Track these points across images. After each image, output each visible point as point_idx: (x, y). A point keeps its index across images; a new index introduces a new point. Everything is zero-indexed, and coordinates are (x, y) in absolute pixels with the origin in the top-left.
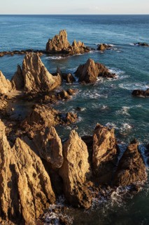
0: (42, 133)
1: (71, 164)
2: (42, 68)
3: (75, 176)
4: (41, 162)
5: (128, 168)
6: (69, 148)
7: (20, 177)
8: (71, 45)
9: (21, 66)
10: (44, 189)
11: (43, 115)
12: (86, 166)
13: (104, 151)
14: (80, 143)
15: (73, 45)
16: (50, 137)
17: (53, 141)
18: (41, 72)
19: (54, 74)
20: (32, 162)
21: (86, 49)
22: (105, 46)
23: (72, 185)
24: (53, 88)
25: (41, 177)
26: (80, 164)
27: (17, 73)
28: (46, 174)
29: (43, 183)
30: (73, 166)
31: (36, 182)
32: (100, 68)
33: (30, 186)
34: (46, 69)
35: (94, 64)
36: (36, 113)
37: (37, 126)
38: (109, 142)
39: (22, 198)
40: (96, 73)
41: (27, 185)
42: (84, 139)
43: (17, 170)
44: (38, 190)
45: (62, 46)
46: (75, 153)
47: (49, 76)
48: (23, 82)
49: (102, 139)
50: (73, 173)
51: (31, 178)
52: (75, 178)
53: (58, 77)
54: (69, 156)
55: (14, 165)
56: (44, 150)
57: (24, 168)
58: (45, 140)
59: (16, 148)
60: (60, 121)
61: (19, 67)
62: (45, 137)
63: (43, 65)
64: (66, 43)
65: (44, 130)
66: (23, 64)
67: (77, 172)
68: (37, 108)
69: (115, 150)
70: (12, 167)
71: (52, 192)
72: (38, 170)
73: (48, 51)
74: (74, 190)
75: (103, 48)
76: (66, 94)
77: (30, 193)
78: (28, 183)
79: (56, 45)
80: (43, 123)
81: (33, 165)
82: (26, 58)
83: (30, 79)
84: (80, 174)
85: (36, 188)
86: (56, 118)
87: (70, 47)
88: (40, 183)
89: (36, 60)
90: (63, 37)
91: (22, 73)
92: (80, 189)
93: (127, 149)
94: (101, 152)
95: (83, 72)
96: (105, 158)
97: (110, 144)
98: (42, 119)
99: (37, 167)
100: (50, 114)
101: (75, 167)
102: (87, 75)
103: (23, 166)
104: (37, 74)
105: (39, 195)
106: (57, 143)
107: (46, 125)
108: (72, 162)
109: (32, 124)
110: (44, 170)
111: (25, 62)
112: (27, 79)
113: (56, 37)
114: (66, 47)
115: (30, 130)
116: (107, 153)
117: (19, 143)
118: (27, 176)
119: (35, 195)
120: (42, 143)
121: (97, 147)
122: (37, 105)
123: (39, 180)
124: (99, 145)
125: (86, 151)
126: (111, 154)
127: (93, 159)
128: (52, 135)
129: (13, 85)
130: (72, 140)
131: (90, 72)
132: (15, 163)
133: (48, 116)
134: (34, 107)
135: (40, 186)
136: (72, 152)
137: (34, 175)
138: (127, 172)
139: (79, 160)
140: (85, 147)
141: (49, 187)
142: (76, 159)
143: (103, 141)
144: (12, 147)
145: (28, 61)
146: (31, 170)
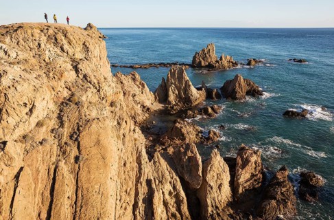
0: (182, 150)
1: (210, 186)
2: (187, 82)
3: (214, 199)
4: (178, 180)
5: (275, 198)
6: (209, 168)
7: (156, 194)
8: (218, 59)
9: (166, 78)
10: (179, 210)
11: (184, 131)
12: (226, 190)
13: (248, 176)
14: (221, 164)
15: (221, 59)
16: (190, 154)
17: (192, 160)
18: (185, 86)
19: (198, 89)
20: (170, 179)
21: (235, 64)
22: (256, 62)
23: (210, 209)
24: (196, 103)
25: (177, 196)
26: (220, 186)
27: (161, 86)
28: (183, 194)
29: (179, 203)
30: (212, 188)
31: (171, 201)
32: (249, 84)
33: (165, 204)
34: (190, 83)
35: (242, 80)
36: (177, 128)
37: (177, 142)
38: (254, 165)
39: (156, 216)
40: (244, 90)
41: (162, 203)
42: (226, 160)
43: (154, 186)
44: (173, 210)
45: (209, 60)
46: (215, 174)
47: (194, 90)
48: (167, 95)
49: (246, 162)
50: (212, 196)
51: (167, 196)
52: (213, 202)
53: (203, 92)
54: (209, 177)
55: (151, 180)
56: (183, 168)
57: (160, 184)
58: (185, 157)
59: (155, 162)
60: (201, 138)
61: (163, 79)
62: (185, 153)
63: (188, 78)
64: (214, 57)
65: (184, 146)
66: (168, 77)
67: (216, 195)
68: (179, 123)
69: (260, 176)
70: (149, 182)
71: (187, 213)
72: (174, 188)
73: (195, 65)
74: (212, 215)
75: (253, 63)
76: (210, 110)
77: (165, 212)
78: (164, 201)
79: (203, 59)
80: (184, 139)
81: (170, 183)
82: (171, 71)
83: (173, 93)
84: (220, 198)
85: (171, 207)
86: (197, 135)
87: (217, 61)
88: (176, 202)
89: (181, 72)
90: (211, 51)
91: (166, 86)
92: (218, 215)
93: (275, 177)
94: (244, 176)
95: (230, 89)
96: (248, 183)
97: (255, 168)
98: (183, 135)
99: (174, 184)
100: (191, 130)
101: (214, 190)
102: (234, 92)
103: (159, 182)
104: (181, 88)
105: (174, 215)
106: (197, 162)
107: (187, 141)
108: (212, 184)
109: (172, 139)
110: (181, 189)
111: (169, 75)
112: (171, 93)
113: (203, 50)
114: (214, 61)
115: (169, 146)
116: (251, 179)
117: (158, 157)
118: (163, 193)
119: (170, 215)
120: (181, 159)
121: (241, 170)
122: (179, 120)
123: (174, 200)
124: (243, 169)
125: (228, 173)
126: (255, 180)
127: (235, 183)
128: (192, 152)
129: (156, 98)
130: (214, 159)
131: (238, 89)
132: (152, 178)
133: (190, 132)
134: (175, 122)
135: (175, 205)
136: (212, 172)
137: (170, 193)
138: (274, 202)
139: (219, 182)
140: (227, 169)
141: (185, 208)
142: (216, 181)
143: (247, 164)
144: (150, 161)
145: (173, 75)
146: (168, 187)
